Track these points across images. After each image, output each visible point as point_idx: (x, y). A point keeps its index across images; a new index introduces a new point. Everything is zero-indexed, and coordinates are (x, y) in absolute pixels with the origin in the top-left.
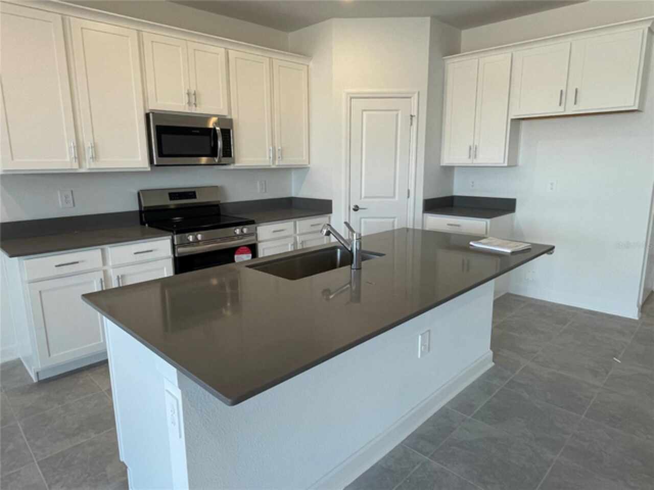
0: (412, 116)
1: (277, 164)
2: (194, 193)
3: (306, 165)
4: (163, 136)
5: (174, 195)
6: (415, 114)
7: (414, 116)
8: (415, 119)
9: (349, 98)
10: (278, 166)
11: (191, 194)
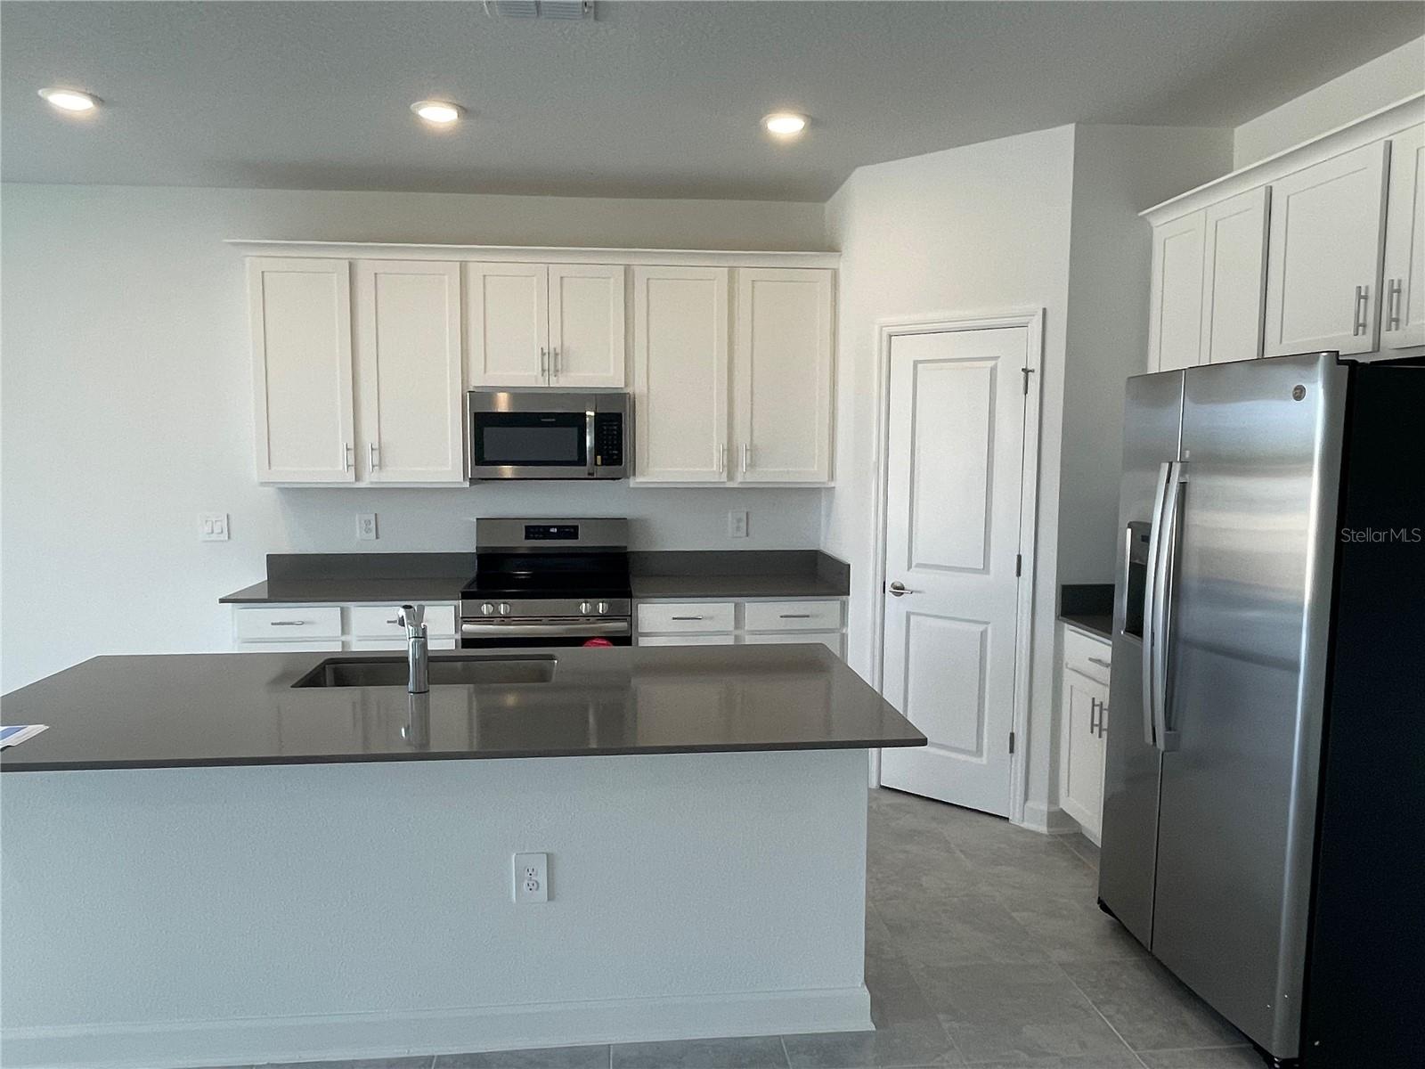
0: (1026, 371)
1: (739, 478)
2: (576, 528)
3: (824, 483)
4: (487, 430)
5: (534, 531)
6: (1035, 364)
7: (1033, 371)
8: (1034, 380)
9: (885, 338)
10: (741, 483)
11: (569, 531)
